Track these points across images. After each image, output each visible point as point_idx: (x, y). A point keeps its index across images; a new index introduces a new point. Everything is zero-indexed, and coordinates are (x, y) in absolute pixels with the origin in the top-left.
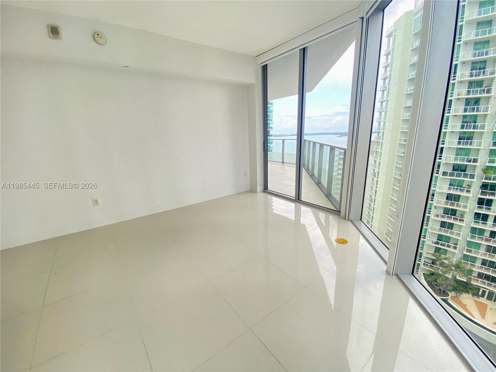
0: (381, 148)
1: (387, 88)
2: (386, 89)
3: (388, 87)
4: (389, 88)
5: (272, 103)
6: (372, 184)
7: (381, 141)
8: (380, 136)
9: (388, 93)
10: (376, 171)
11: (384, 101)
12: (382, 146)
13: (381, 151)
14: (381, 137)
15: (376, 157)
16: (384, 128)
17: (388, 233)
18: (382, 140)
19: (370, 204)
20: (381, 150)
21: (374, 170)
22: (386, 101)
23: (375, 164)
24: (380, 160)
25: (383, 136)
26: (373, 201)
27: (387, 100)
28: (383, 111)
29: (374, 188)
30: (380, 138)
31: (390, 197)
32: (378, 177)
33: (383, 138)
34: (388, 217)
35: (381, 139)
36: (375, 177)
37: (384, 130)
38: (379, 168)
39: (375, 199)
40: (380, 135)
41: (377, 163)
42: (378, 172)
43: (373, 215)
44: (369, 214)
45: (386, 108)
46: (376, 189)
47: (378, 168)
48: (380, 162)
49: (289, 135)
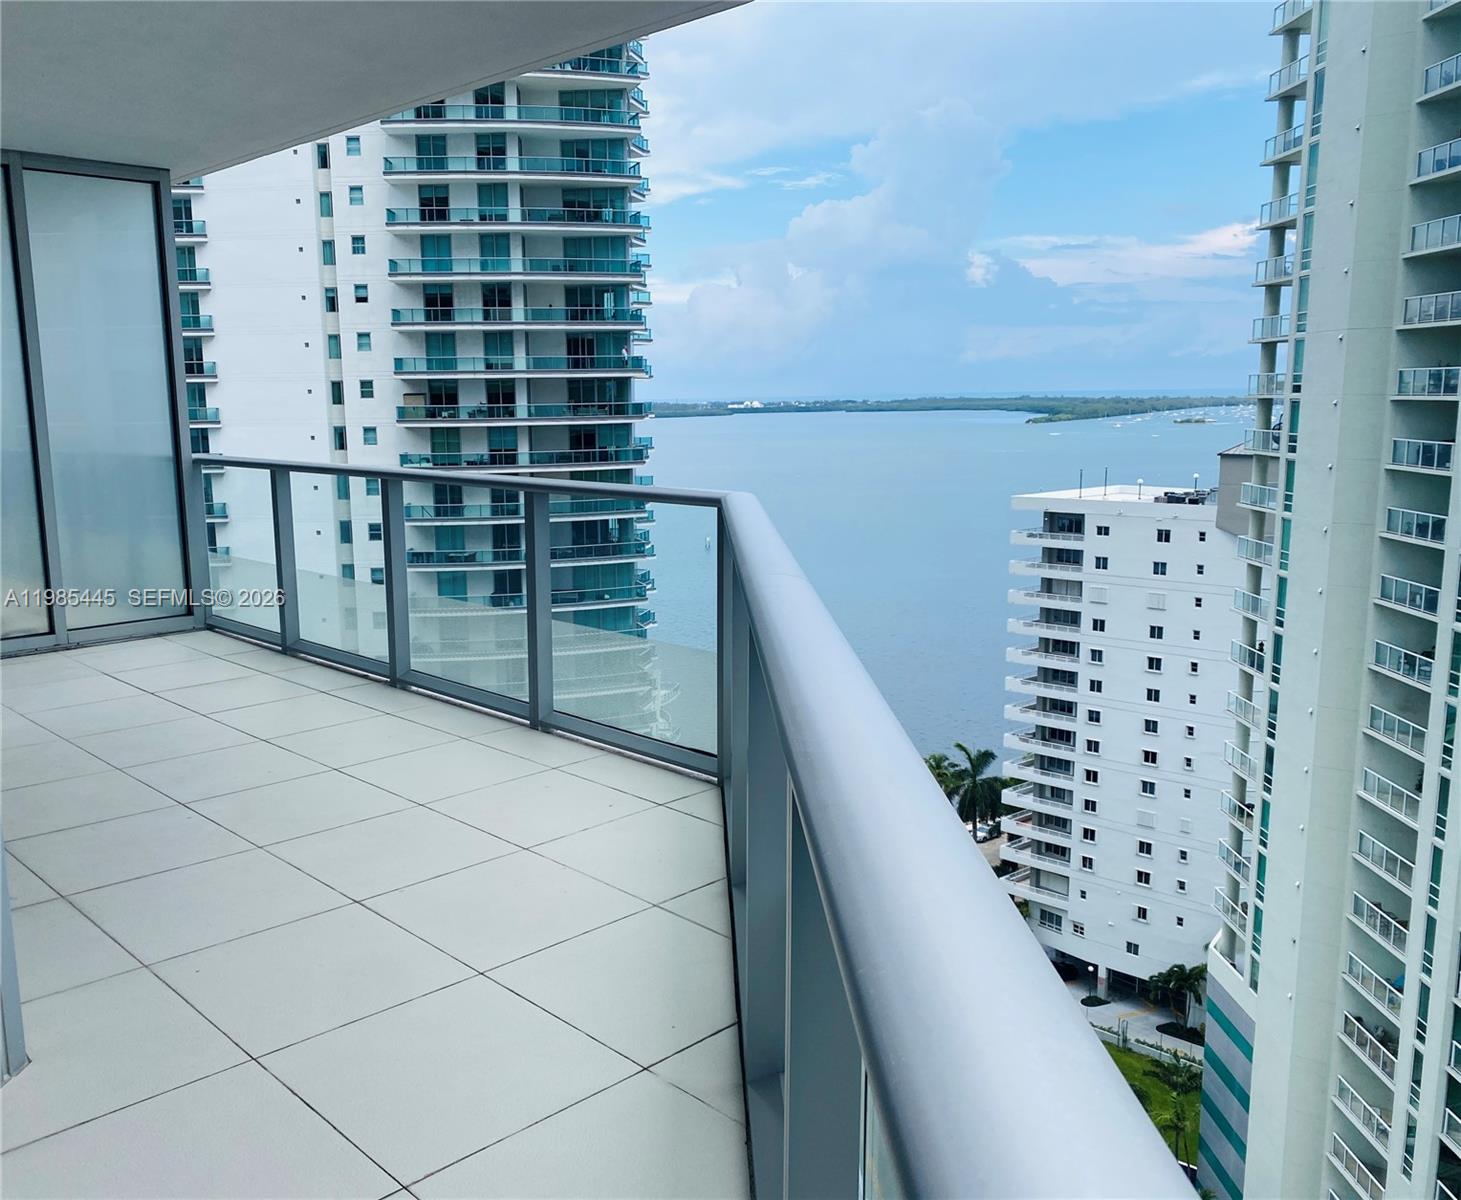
0: (1288, 498)
1: (1305, 148)
2: (1300, 152)
3: (1307, 141)
4: (1314, 148)
5: (637, 216)
6: (1246, 712)
7: (1284, 454)
8: (1279, 427)
9: (1310, 178)
10: (1264, 634)
11: (1292, 225)
12: (1289, 485)
13: (1287, 514)
14: (1284, 434)
15: (1259, 551)
16: (1297, 378)
17: (1359, 1019)
18: (1293, 449)
19: (1240, 834)
20: (1287, 508)
21: (1252, 625)
22: (1300, 224)
23: (1257, 589)
24: (1283, 566)
25: (1293, 424)
26: (1257, 813)
27: (1308, 217)
28: (1289, 284)
29: (1259, 737)
30: (1277, 440)
31: (1360, 797)
32: (1276, 670)
33: (1293, 439)
34: (1352, 918)
35: (1284, 442)
36: (1260, 668)
37: (1297, 389)
38: (1280, 613)
39: (1266, 805)
40: (1274, 420)
41: (1269, 582)
42: (1278, 639)
43: (1258, 902)
44: (1235, 900)
45: (1304, 266)
46: (1270, 741)
47: (1272, 616)
48: (1282, 582)
49: (756, 404)
